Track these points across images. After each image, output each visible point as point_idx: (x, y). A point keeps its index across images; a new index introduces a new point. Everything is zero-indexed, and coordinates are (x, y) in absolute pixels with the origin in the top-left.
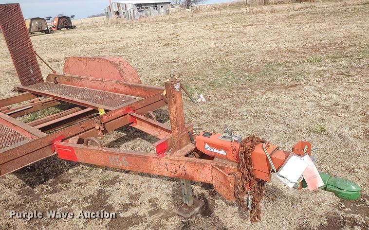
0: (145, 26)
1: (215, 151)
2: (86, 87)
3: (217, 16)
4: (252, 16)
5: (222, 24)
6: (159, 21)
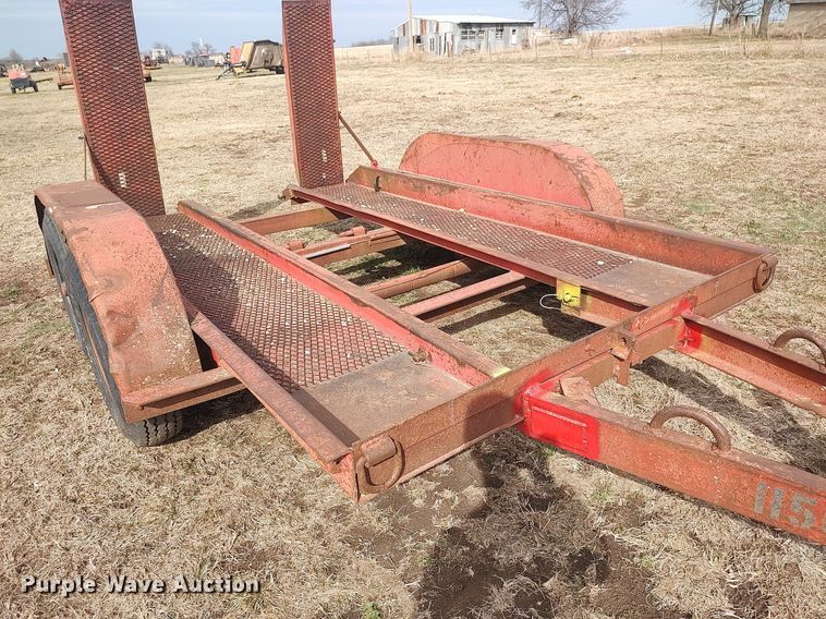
0: (484, 71)
2: (462, 210)
3: (650, 58)
4: (748, 62)
5: (675, 77)
6: (513, 62)
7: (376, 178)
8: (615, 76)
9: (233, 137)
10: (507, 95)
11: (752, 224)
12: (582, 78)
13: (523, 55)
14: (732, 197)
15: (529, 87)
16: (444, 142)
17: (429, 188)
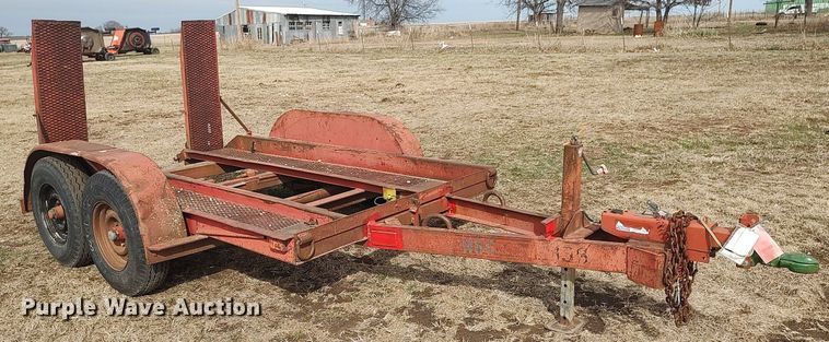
0: (315, 61)
1: (632, 230)
2: (319, 161)
3: (464, 50)
4: (542, 56)
5: (482, 68)
6: (342, 52)
7: (253, 143)
8: (433, 66)
10: (339, 83)
11: (516, 169)
12: (405, 68)
13: (350, 45)
14: (507, 153)
15: (358, 76)
16: (304, 116)
17: (294, 147)
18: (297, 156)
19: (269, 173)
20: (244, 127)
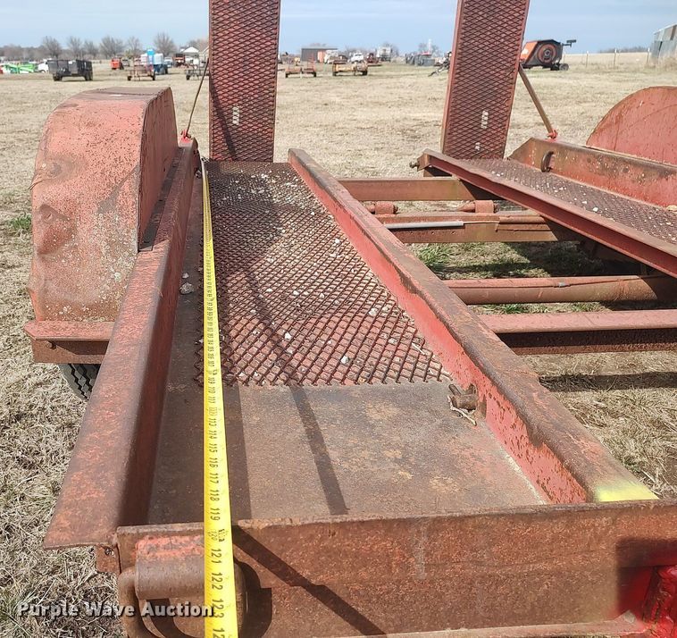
2: (673, 208)
7: (549, 155)
9: (415, 123)
17: (626, 171)
18: (625, 191)
19: (532, 214)
20: (546, 122)
